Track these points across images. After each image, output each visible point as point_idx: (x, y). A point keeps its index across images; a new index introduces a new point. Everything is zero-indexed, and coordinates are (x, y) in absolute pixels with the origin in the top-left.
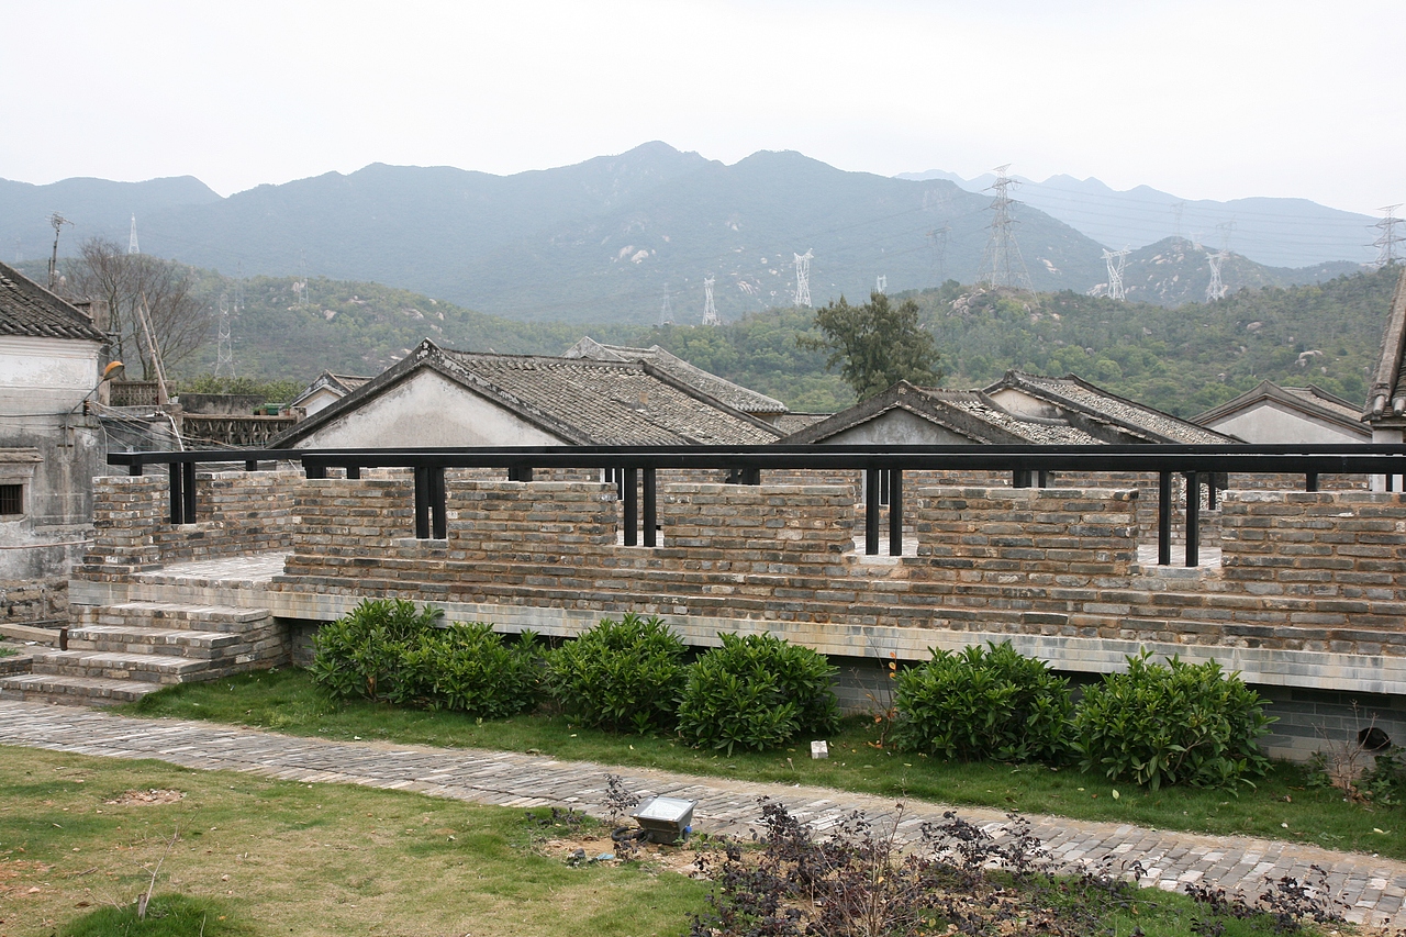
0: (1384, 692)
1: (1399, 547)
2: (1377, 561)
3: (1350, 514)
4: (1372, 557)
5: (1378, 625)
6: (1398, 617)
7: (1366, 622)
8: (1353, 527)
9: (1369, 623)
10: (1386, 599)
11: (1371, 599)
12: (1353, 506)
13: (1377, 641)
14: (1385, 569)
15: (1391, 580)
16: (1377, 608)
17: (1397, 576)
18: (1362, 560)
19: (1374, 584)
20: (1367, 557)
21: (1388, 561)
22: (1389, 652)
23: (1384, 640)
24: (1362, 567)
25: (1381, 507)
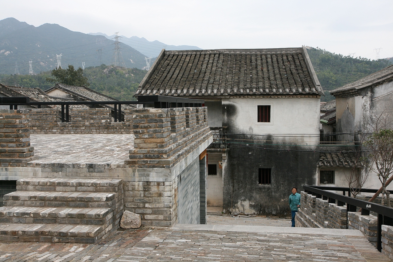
0: (9, 180)
1: (17, 129)
2: (11, 134)
3: (2, 118)
4: (9, 133)
5: (10, 156)
6: (15, 153)
7: (6, 156)
8: (3, 122)
9: (7, 156)
10: (13, 147)
11: (9, 147)
12: (3, 115)
13: (7, 162)
14: (13, 136)
15: (15, 140)
16: (9, 150)
17: (17, 139)
18: (6, 134)
19: (10, 142)
20: (8, 133)
21: (14, 134)
22: (11, 166)
23: (9, 162)
24: (6, 136)
25: (11, 115)
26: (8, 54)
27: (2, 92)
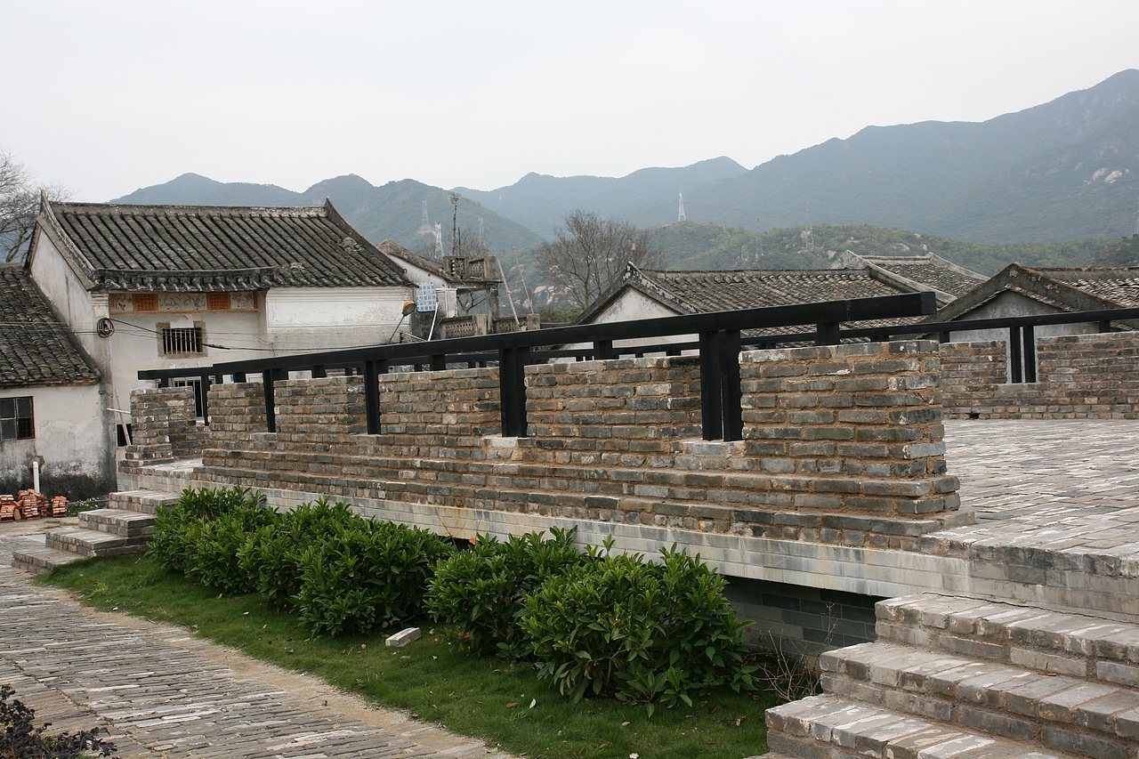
0: (868, 593)
1: (891, 410)
2: (873, 428)
3: (846, 372)
4: (869, 424)
5: (870, 509)
6: (887, 499)
7: (858, 506)
8: (850, 387)
9: (862, 507)
10: (883, 476)
11: (871, 476)
12: (849, 361)
13: (861, 530)
14: (880, 438)
15: (887, 452)
16: (868, 487)
17: (892, 446)
18: (861, 428)
19: (871, 458)
20: (865, 424)
21: (882, 428)
22: (874, 544)
23: (866, 528)
24: (862, 437)
25: (873, 361)
26: (1115, 178)
27: (1018, 289)
